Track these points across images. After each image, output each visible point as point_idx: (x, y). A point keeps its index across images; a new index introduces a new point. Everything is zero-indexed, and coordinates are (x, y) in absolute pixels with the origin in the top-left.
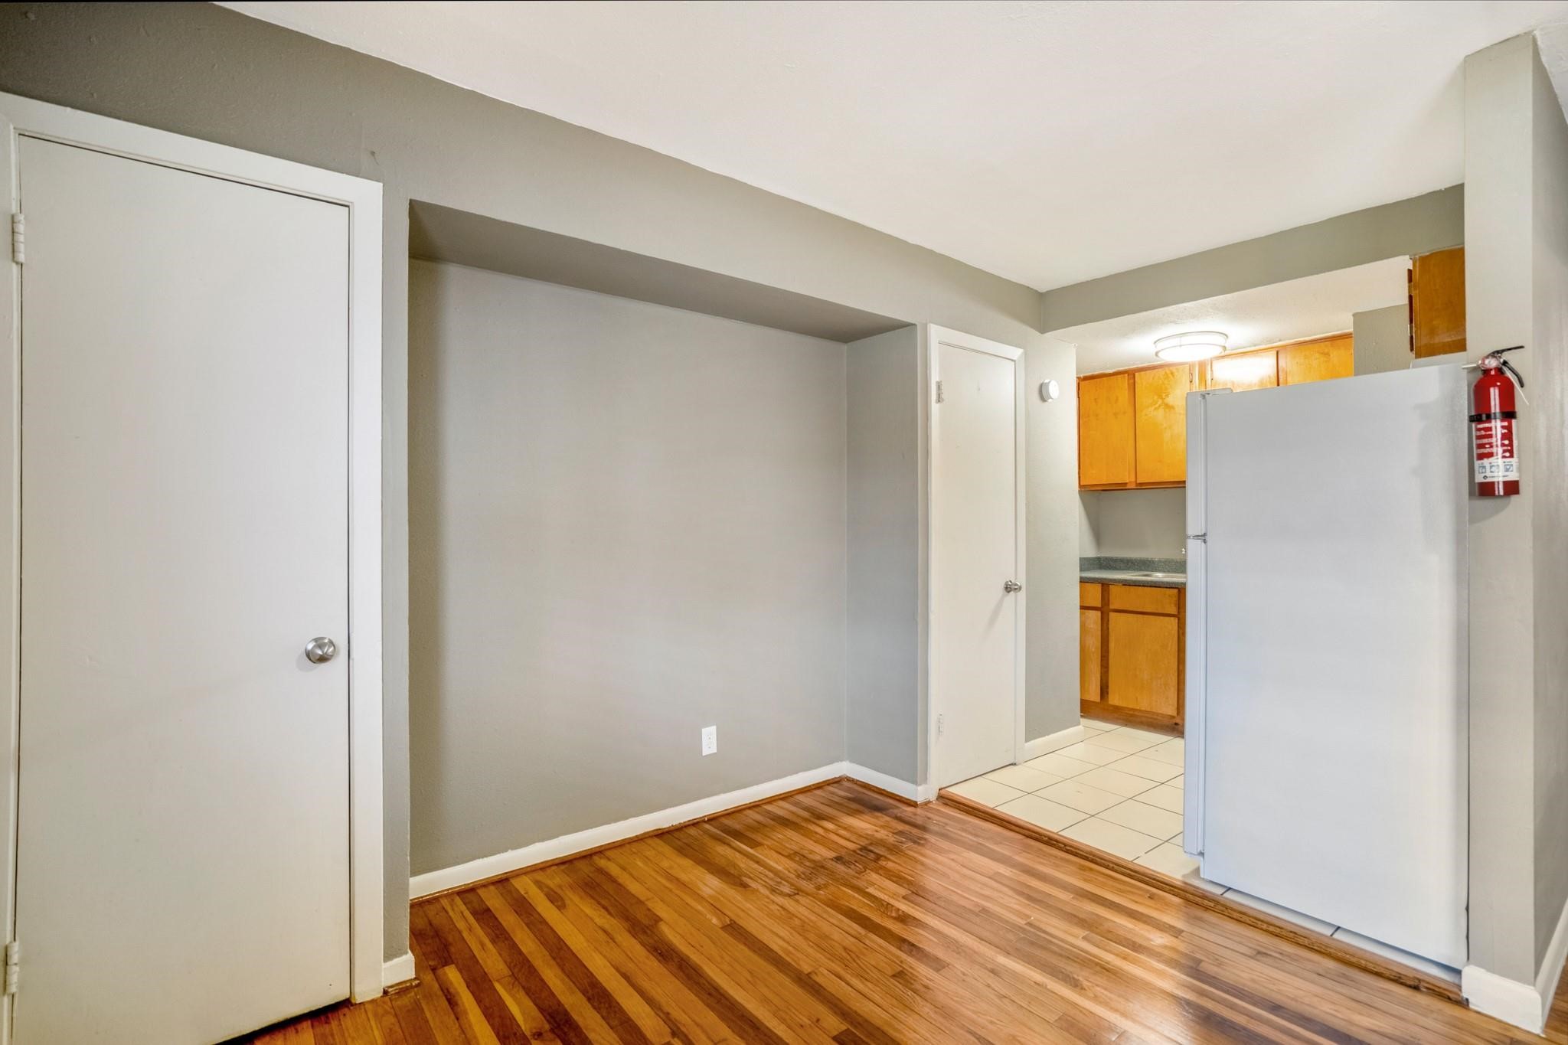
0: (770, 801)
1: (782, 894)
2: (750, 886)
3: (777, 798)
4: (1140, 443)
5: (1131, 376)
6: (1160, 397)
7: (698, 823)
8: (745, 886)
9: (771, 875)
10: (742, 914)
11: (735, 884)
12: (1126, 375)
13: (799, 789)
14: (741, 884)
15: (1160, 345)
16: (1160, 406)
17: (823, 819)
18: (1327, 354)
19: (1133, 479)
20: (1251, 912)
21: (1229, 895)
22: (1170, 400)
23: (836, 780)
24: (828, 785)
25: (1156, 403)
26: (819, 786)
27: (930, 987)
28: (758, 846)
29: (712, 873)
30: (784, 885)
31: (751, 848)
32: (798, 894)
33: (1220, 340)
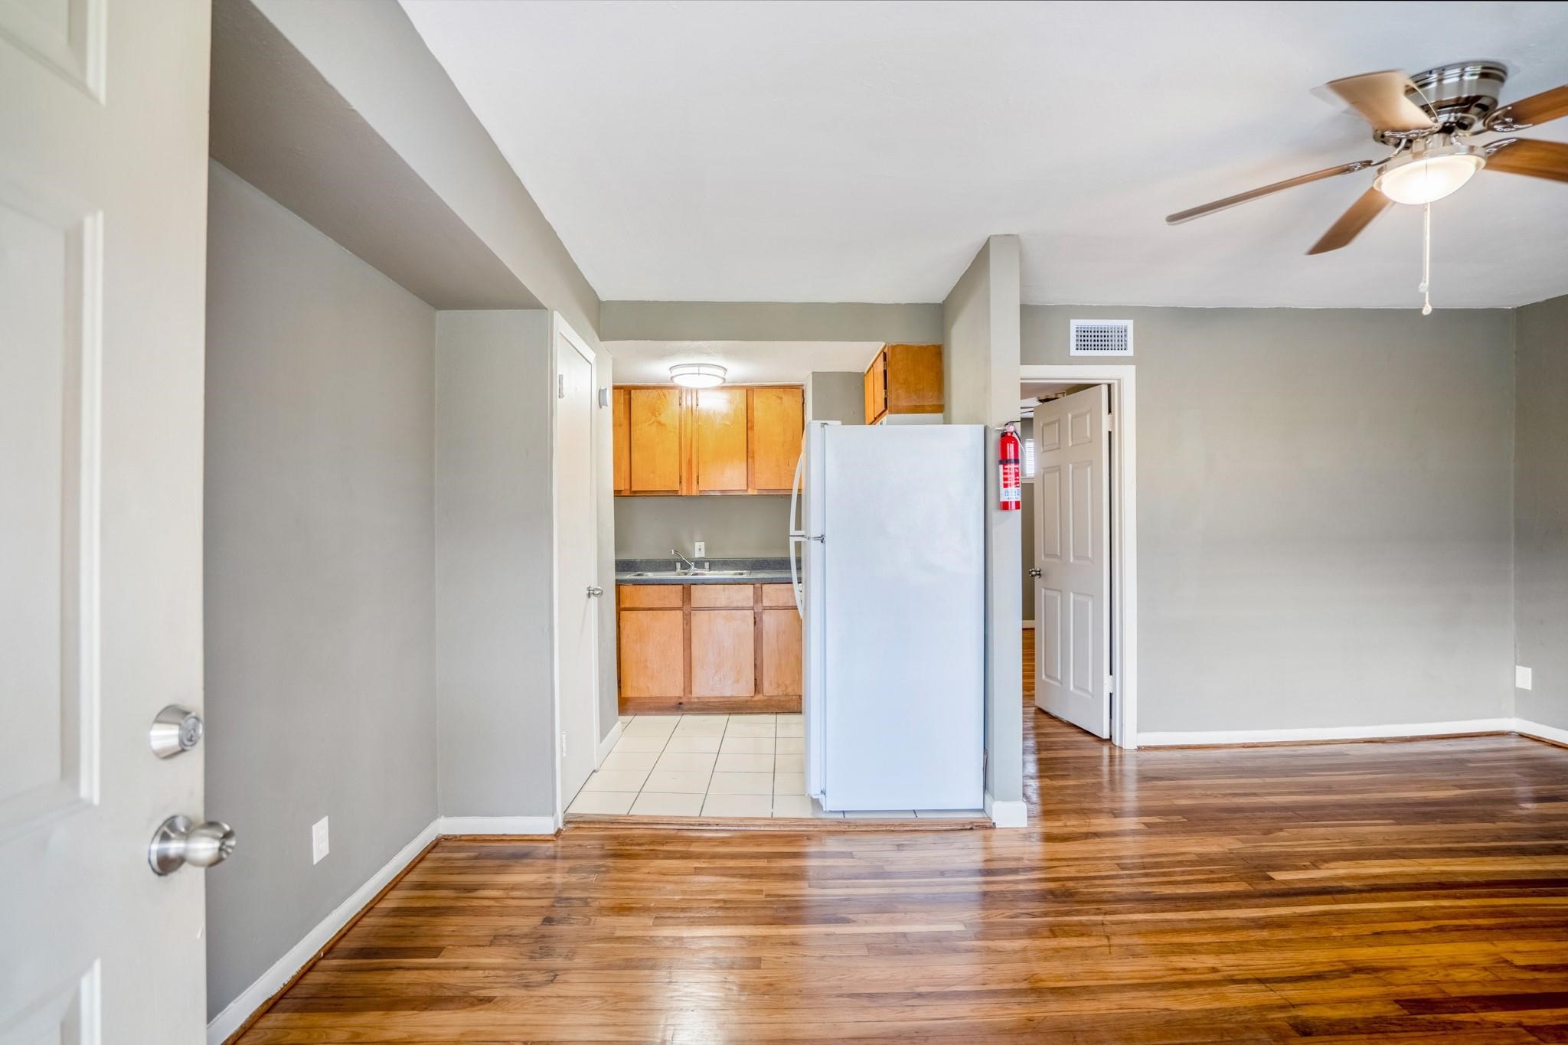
0: (382, 896)
1: (539, 985)
2: (495, 997)
3: (387, 890)
4: (635, 456)
5: (627, 392)
6: (654, 414)
7: (314, 964)
8: (489, 1000)
9: (501, 973)
10: (526, 1029)
11: (472, 1005)
12: (622, 390)
13: (405, 869)
14: (481, 1000)
15: (676, 372)
16: (653, 423)
17: (475, 890)
18: (781, 398)
19: (628, 487)
20: (872, 822)
21: (847, 816)
22: (663, 418)
23: (434, 843)
24: (429, 852)
25: (651, 420)
26: (421, 858)
27: (773, 983)
28: (441, 952)
29: (426, 1009)
30: (530, 975)
31: (436, 957)
32: (557, 975)
33: (721, 373)
